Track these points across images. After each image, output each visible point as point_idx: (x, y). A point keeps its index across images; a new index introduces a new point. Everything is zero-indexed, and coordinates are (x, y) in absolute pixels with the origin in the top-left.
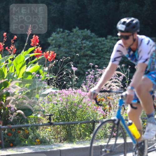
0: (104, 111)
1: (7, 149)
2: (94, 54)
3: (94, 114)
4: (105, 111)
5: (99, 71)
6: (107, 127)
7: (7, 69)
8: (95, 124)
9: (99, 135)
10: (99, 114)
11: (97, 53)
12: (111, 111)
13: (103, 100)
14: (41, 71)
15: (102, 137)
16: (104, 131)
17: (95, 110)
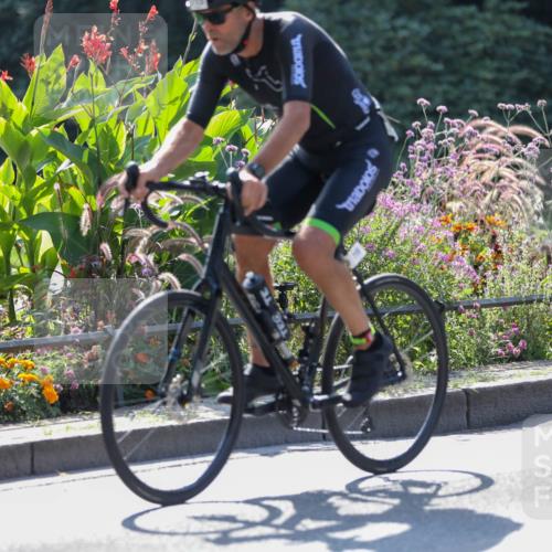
0: (476, 267)
1: (136, 409)
2: (439, 67)
3: (439, 280)
4: (481, 268)
5: (454, 126)
6: (488, 325)
7: (127, 127)
8: (445, 318)
9: (461, 355)
10: (457, 278)
11: (448, 62)
12: (500, 268)
13: (471, 229)
14: (247, 131)
15: (469, 359)
16: (479, 340)
17: (445, 266)
